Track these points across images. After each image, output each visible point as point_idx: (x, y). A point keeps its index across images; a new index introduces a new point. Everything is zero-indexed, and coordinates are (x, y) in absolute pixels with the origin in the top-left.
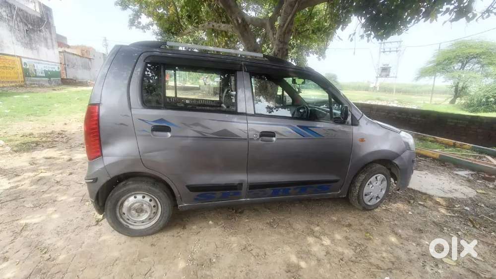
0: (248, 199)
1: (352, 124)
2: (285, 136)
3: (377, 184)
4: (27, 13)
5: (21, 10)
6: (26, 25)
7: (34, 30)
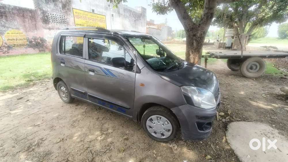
0: (91, 102)
1: (137, 72)
2: (98, 72)
3: (159, 123)
4: (136, 13)
5: (134, 12)
6: (135, 18)
7: (137, 20)
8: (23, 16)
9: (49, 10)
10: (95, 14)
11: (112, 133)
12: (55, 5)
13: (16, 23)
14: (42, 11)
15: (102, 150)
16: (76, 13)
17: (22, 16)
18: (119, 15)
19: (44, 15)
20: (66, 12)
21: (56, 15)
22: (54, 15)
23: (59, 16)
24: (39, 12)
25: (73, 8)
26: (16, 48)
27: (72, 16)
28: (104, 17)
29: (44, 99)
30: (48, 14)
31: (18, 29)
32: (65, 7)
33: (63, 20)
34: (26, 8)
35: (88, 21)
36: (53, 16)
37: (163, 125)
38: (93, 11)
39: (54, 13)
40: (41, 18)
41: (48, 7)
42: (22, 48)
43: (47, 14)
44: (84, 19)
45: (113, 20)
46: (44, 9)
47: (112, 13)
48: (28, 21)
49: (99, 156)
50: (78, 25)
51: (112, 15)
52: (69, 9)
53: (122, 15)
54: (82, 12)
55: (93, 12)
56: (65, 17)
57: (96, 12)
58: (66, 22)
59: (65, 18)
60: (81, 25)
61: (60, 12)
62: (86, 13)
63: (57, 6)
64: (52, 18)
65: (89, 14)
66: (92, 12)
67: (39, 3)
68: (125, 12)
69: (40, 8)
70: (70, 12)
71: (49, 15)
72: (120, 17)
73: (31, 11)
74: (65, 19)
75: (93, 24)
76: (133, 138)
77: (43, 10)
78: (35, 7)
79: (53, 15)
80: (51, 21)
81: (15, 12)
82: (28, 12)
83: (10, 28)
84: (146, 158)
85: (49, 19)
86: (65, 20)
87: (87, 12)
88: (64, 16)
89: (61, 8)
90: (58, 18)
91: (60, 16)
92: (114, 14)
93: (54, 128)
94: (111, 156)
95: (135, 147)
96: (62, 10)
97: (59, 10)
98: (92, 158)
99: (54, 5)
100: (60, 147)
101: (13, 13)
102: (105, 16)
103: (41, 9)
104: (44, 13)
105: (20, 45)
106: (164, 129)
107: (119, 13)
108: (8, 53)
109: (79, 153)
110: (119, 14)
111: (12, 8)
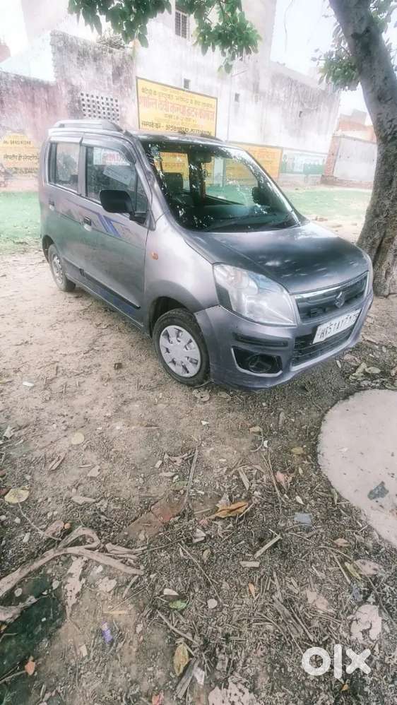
1: (150, 228)
2: (96, 226)
3: (179, 343)
4: (308, 87)
5: (302, 85)
6: (302, 104)
7: (309, 111)
8: (32, 101)
9: (84, 83)
10: (189, 92)
11: (108, 351)
12: (97, 69)
13: (19, 119)
14: (70, 87)
15: (75, 371)
16: (144, 90)
17: (29, 101)
18: (256, 96)
19: (73, 98)
20: (121, 87)
21: (97, 97)
22: (95, 96)
23: (104, 100)
24: (64, 91)
25: (137, 78)
26: (19, 177)
27: (133, 100)
28: (213, 102)
29: (31, 278)
30: (82, 94)
31: (22, 131)
32: (120, 75)
33: (113, 110)
34: (37, 81)
35: (170, 113)
36: (92, 99)
37: (185, 349)
38: (187, 83)
39: (95, 91)
40: (67, 107)
41: (82, 76)
42: (29, 176)
43: (79, 95)
44: (162, 109)
45: (236, 111)
46: (74, 82)
47: (235, 91)
48: (42, 113)
49: (66, 376)
50: (146, 124)
51: (237, 96)
52: (128, 82)
53: (263, 94)
54: (158, 89)
55: (185, 87)
56: (118, 103)
57: (192, 87)
58: (118, 117)
59: (117, 106)
60: (152, 125)
61: (107, 89)
62: (169, 91)
63: (102, 73)
64: (89, 106)
65: (174, 92)
66: (183, 88)
67: (63, 66)
68: (274, 85)
69: (66, 81)
70: (129, 89)
71: (85, 97)
72: (256, 101)
73: (46, 87)
74: (118, 108)
75: (182, 123)
76: (138, 366)
77: (72, 85)
78: (57, 77)
79: (92, 96)
80: (87, 113)
81: (17, 89)
82: (42, 89)
83: (8, 128)
84: (137, 400)
85: (84, 108)
86: (117, 110)
87: (172, 87)
88: (116, 101)
89: (111, 77)
90: (103, 106)
91: (107, 99)
92: (242, 93)
93: (24, 324)
94: (84, 382)
95: (131, 380)
96: (111, 82)
97: (104, 84)
98: (54, 376)
99: (95, 70)
100: (17, 352)
101: (14, 94)
102: (217, 99)
103: (68, 83)
104: (73, 91)
105: (26, 169)
106: (188, 358)
107: (256, 89)
108: (5, 186)
109: (40, 366)
110: (257, 92)
111: (13, 81)
